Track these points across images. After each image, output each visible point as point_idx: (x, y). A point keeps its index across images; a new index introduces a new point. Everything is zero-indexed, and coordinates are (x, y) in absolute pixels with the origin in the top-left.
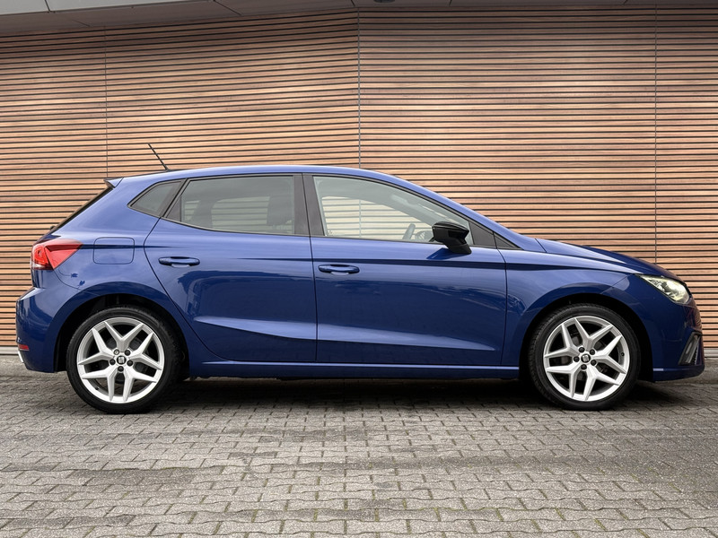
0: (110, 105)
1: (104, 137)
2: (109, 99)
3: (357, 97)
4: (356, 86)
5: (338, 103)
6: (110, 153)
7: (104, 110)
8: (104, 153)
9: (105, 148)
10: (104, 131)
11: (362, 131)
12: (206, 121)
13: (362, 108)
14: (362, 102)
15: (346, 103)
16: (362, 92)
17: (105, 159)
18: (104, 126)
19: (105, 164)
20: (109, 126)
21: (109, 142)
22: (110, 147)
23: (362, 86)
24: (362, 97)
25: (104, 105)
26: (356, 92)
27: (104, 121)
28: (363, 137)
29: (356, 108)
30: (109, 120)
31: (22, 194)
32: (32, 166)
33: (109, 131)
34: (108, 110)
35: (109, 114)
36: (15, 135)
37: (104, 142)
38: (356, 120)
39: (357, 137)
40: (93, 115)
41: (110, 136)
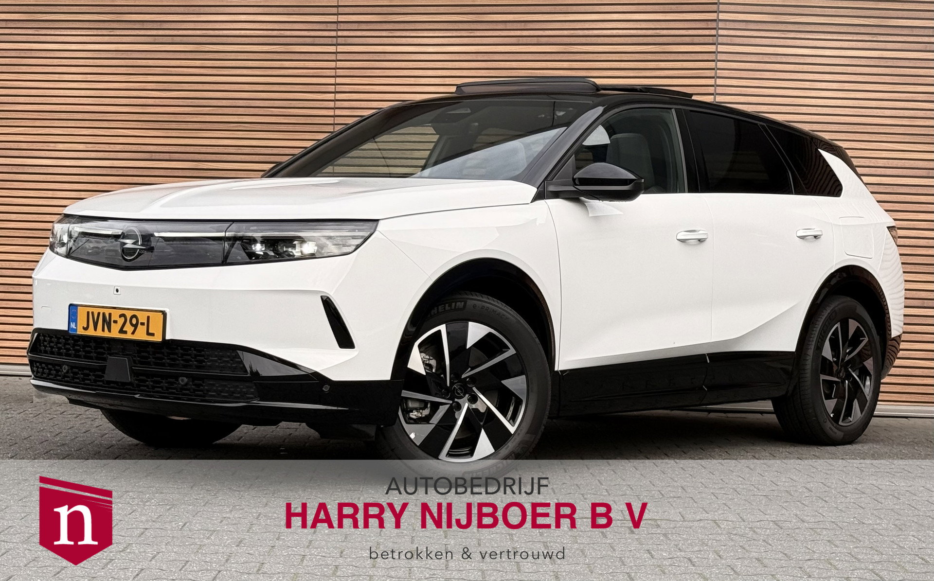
0: (342, 26)
1: (332, 73)
2: (342, 18)
3: (713, 32)
4: (713, 16)
5: (687, 40)
6: (339, 96)
7: (333, 34)
8: (331, 96)
9: (332, 89)
10: (333, 65)
11: (720, 82)
12: (486, 57)
13: (721, 48)
14: (720, 40)
15: (696, 40)
16: (721, 25)
17: (331, 104)
18: (333, 57)
19: (331, 112)
20: (340, 57)
21: (339, 80)
22: (339, 88)
23: (722, 16)
24: (721, 32)
25: (334, 27)
26: (714, 25)
27: (332, 49)
28: (720, 90)
29: (712, 48)
30: (341, 49)
31: (203, 149)
32: (220, 111)
33: (340, 64)
34: (340, 33)
35: (340, 40)
36: (198, 63)
37: (332, 81)
38: (712, 65)
39: (711, 90)
40: (317, 41)
41: (340, 72)
